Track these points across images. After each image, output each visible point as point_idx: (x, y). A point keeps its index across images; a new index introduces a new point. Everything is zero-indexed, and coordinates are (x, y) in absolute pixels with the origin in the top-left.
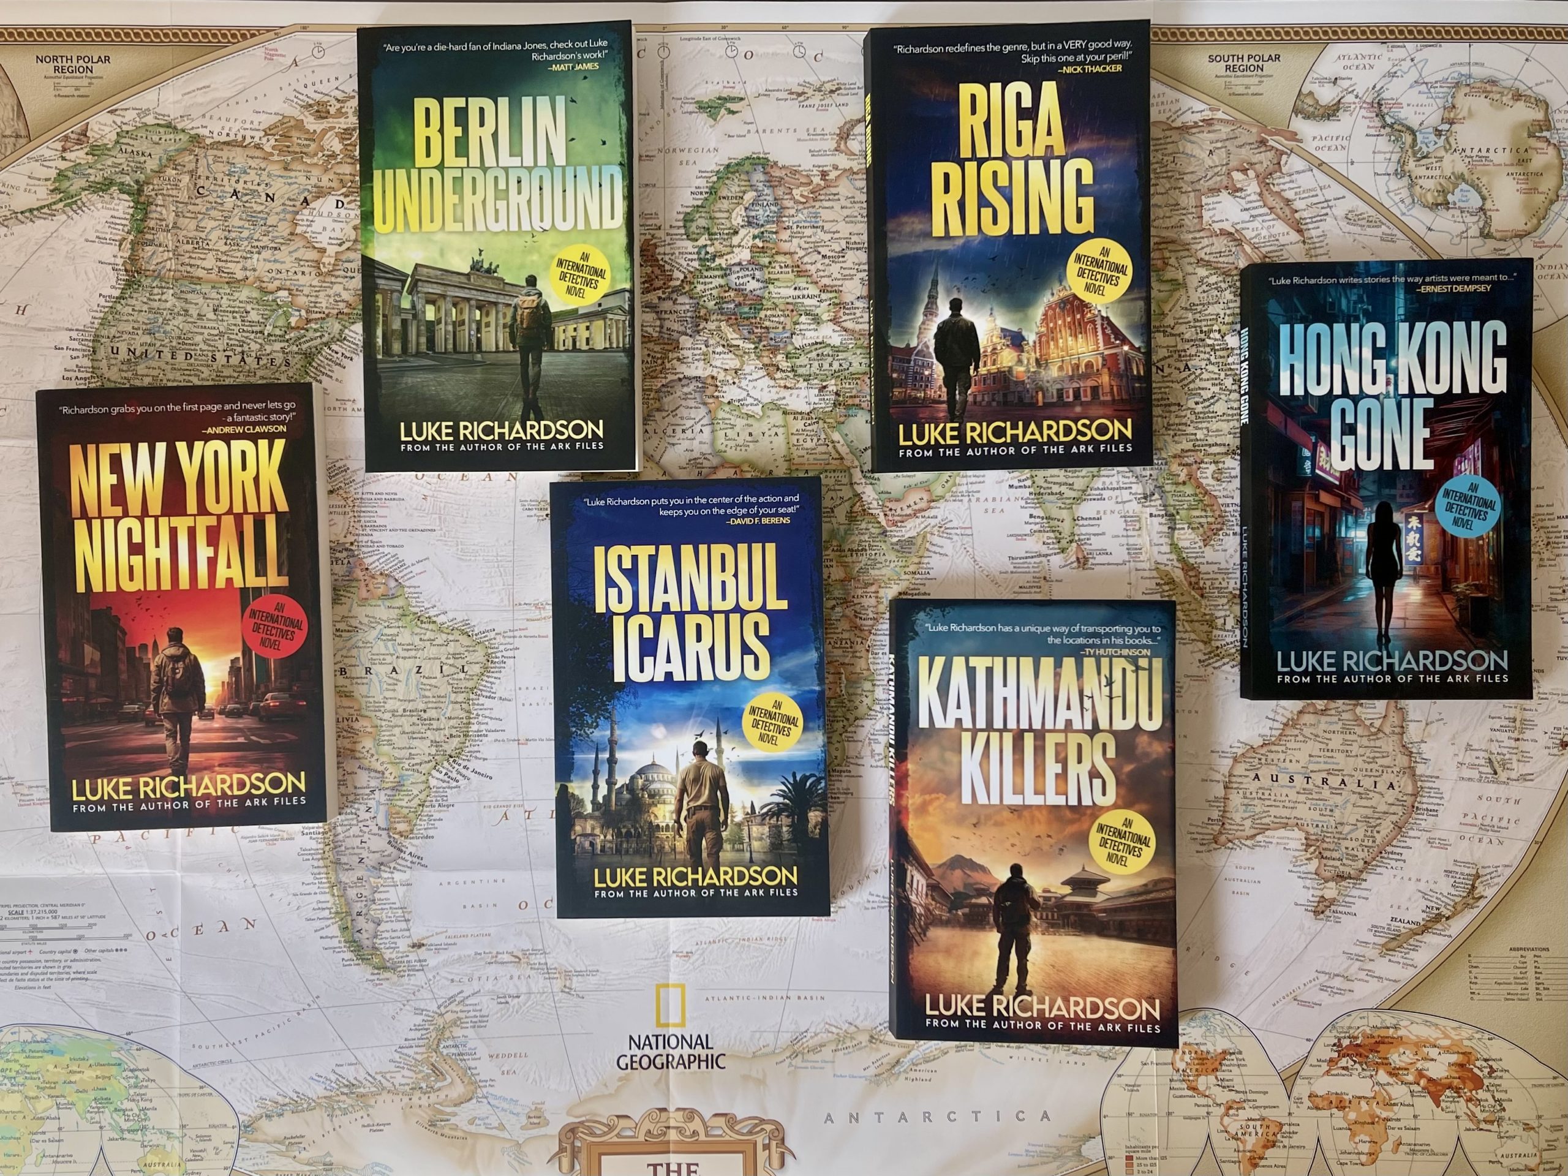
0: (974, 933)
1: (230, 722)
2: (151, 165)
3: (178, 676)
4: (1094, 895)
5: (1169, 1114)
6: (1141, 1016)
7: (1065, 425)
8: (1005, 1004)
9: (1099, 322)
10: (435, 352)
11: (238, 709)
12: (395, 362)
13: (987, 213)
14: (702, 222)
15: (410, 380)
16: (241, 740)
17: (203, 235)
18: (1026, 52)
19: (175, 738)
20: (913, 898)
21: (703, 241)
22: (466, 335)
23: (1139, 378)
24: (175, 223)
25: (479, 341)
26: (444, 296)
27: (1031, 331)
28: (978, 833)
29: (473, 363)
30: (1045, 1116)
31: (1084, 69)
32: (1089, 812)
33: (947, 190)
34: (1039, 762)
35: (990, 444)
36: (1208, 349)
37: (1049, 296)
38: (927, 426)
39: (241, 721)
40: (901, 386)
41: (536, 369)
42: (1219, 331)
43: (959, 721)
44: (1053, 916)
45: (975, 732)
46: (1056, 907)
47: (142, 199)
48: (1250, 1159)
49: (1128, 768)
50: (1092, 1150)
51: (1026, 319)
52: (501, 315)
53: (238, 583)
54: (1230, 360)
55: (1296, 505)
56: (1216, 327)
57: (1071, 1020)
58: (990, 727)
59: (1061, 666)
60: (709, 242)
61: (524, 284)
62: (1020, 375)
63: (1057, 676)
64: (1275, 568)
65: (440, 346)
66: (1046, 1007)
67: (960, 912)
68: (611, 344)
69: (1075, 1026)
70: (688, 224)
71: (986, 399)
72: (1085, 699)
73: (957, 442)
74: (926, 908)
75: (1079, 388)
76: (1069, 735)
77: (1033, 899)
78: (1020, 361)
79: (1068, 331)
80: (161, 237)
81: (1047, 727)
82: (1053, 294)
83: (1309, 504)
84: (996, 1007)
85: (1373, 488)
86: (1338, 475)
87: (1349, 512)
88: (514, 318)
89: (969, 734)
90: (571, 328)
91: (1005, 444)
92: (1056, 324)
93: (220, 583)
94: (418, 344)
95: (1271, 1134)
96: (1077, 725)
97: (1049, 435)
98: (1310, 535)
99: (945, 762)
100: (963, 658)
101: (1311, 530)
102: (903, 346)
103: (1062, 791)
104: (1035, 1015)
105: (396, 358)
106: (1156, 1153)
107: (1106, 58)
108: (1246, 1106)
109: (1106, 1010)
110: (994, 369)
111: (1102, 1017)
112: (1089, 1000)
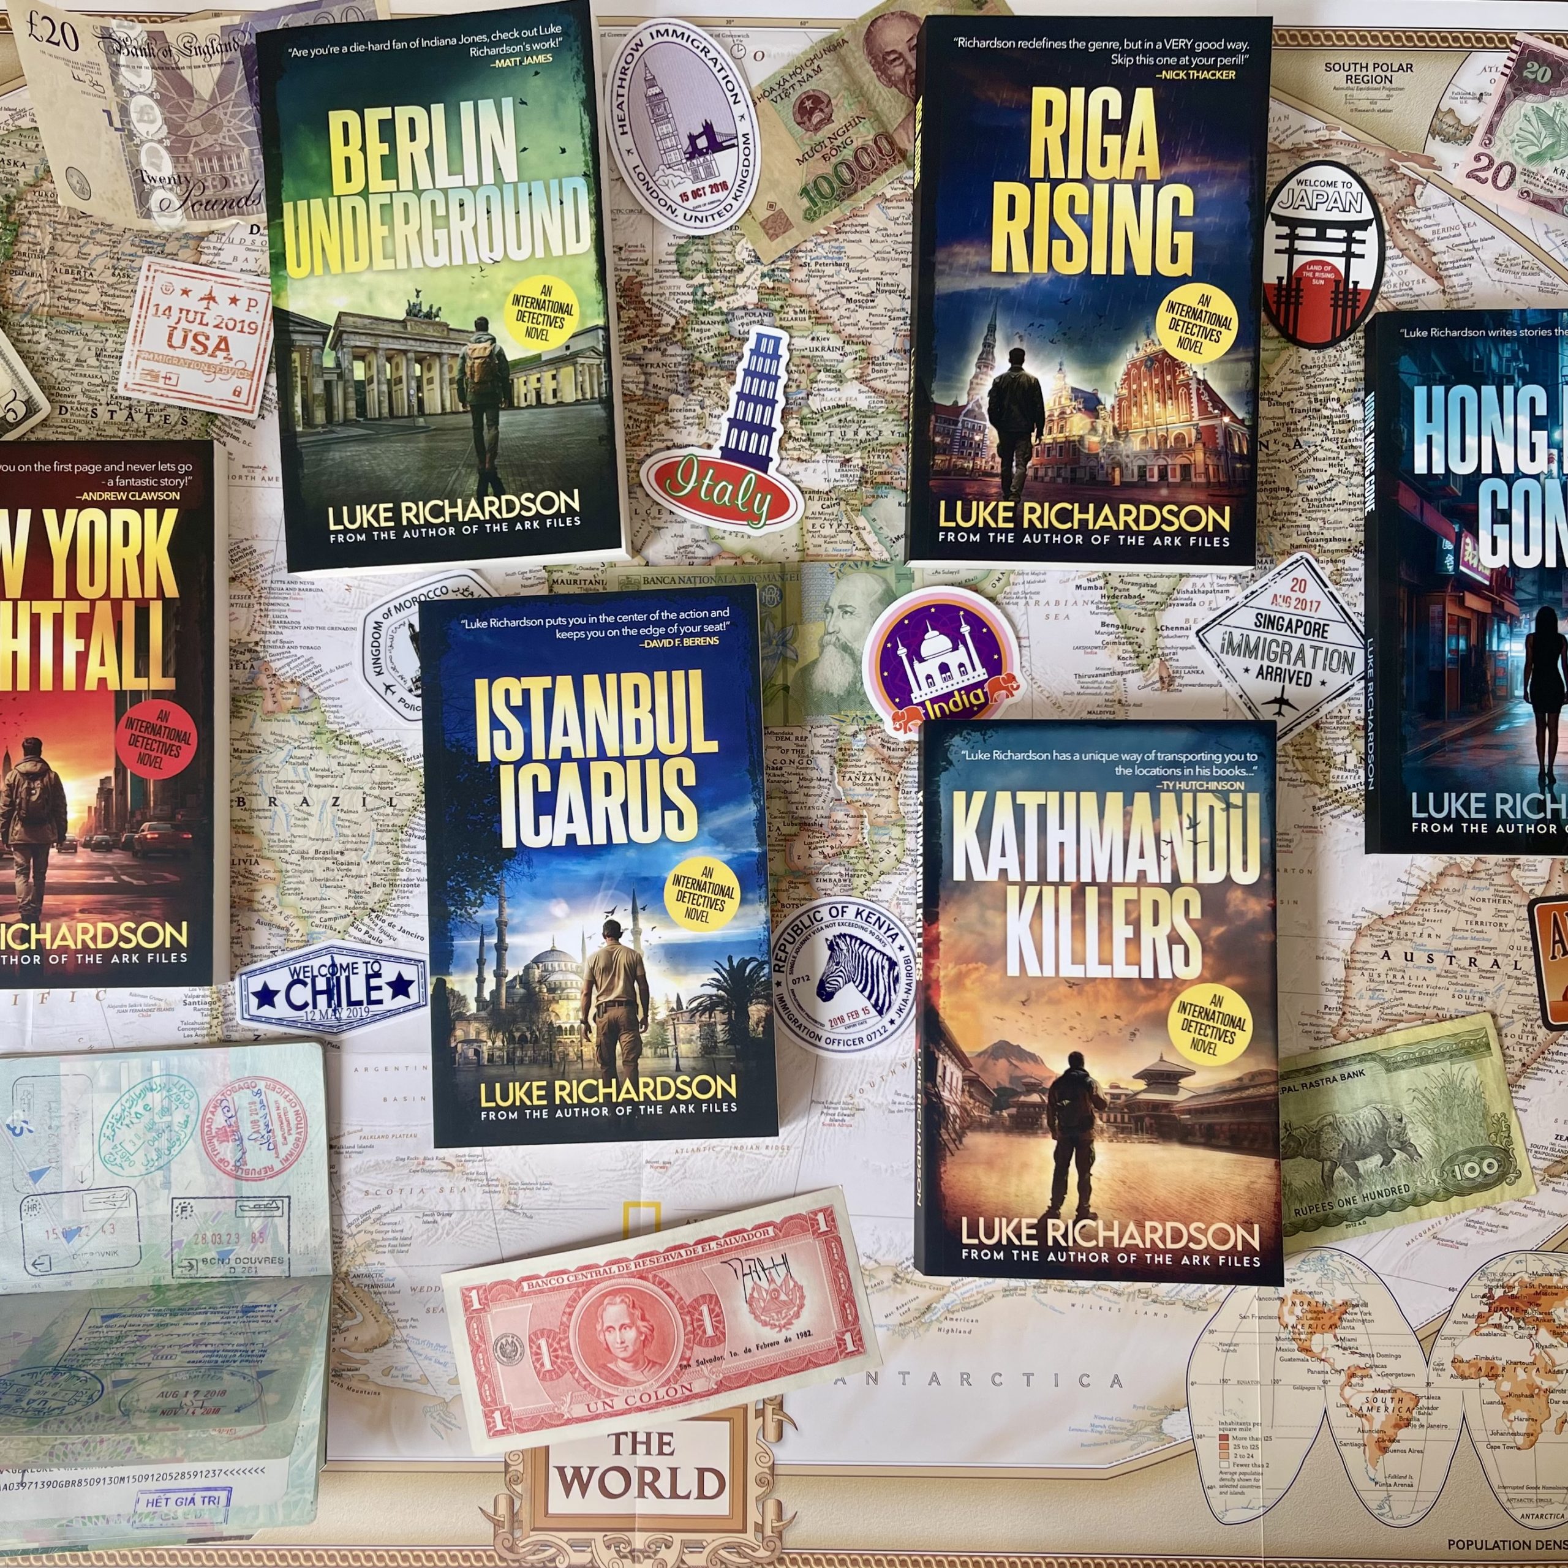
0: (1023, 1140)
1: (96, 857)
2: (25, 176)
3: (34, 798)
4: (1175, 1090)
5: (1275, 1382)
6: (1235, 1246)
7: (1146, 511)
8: (1062, 1231)
9: (1194, 386)
10: (366, 418)
11: (107, 841)
12: (319, 433)
13: (1060, 246)
14: (699, 257)
15: (337, 455)
16: (109, 880)
17: (86, 263)
18: (1116, 51)
19: (27, 876)
20: (946, 1094)
21: (699, 279)
22: (405, 394)
23: (1241, 457)
24: (52, 248)
25: (420, 401)
26: (375, 350)
27: (1109, 393)
28: (1027, 1012)
29: (415, 429)
30: (1116, 1381)
31: (1188, 75)
32: (1168, 986)
33: (1011, 216)
34: (1105, 924)
35: (1052, 530)
36: (1324, 422)
37: (1134, 352)
38: (974, 503)
39: (110, 856)
40: (944, 453)
41: (493, 432)
42: (1339, 400)
43: (1003, 872)
44: (1123, 1118)
45: (1023, 885)
46: (1127, 1106)
47: (12, 218)
48: (1378, 1441)
49: (1217, 931)
50: (1176, 1426)
51: (1103, 378)
52: (446, 369)
53: (113, 685)
54: (1352, 435)
55: (1435, 609)
56: (1334, 395)
57: (1146, 1250)
58: (1042, 879)
59: (1132, 804)
60: (707, 281)
61: (473, 329)
62: (1093, 446)
63: (1127, 816)
64: (1409, 689)
65: (373, 411)
66: (1115, 1234)
67: (1005, 1114)
68: (584, 394)
69: (1152, 1258)
70: (682, 259)
71: (1050, 474)
72: (1163, 844)
73: (1011, 525)
74: (962, 1108)
75: (1166, 466)
76: (1143, 889)
77: (1098, 1096)
78: (1093, 429)
79: (1155, 396)
80: (34, 264)
81: (1115, 880)
82: (1138, 349)
83: (1451, 609)
84: (1051, 1234)
85: (1533, 590)
86: (1488, 573)
87: (1502, 619)
88: (462, 371)
89: (1017, 888)
90: (533, 378)
91: (1071, 531)
92: (1140, 385)
93: (91, 684)
94: (346, 410)
95: (1404, 1410)
96: (1152, 877)
97: (1126, 522)
98: (1453, 647)
99: (985, 923)
100: (1009, 793)
101: (1454, 641)
102: (949, 403)
103: (1134, 960)
104: (1101, 1245)
105: (320, 429)
106: (1257, 1432)
107: (1216, 61)
108: (1373, 1373)
109: (1191, 1238)
110: (1061, 437)
111: (1187, 1246)
112: (1169, 1225)
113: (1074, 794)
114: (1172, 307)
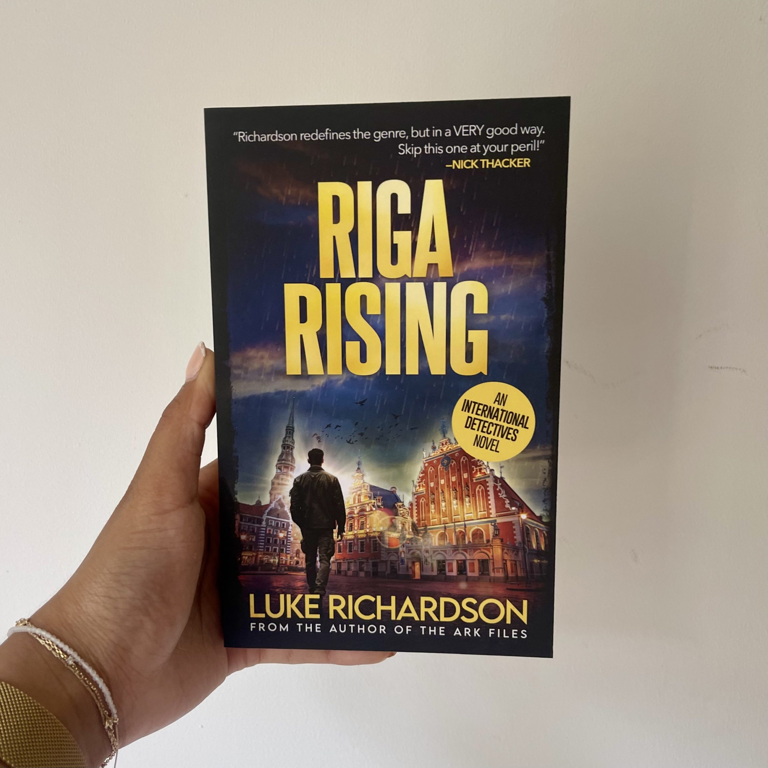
7: (446, 603)
9: (491, 484)
13: (353, 347)
18: (403, 141)
23: (538, 553)
27: (407, 491)
31: (479, 164)
33: (303, 318)
35: (356, 620)
37: (431, 451)
38: (282, 596)
40: (250, 550)
51: (401, 477)
62: (394, 542)
71: (352, 568)
73: (318, 616)
75: (464, 561)
78: (393, 526)
79: (453, 493)
82: (434, 448)
91: (374, 621)
92: (437, 483)
97: (427, 614)
102: (253, 503)
107: (509, 148)
110: (361, 533)
114: (467, 406)
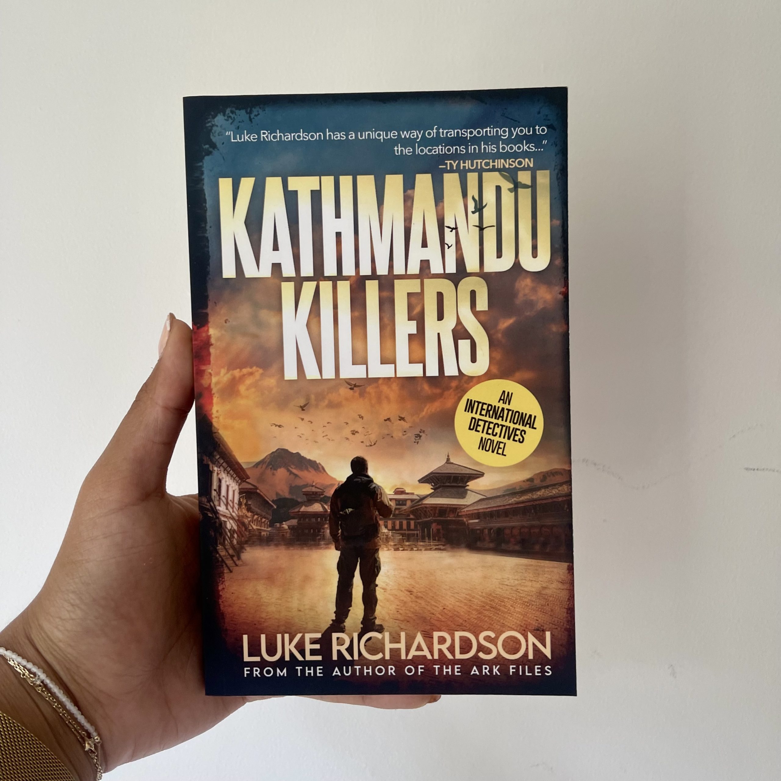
0: (306, 552)
4: (463, 494)
6: (526, 655)
8: (347, 644)
20: (222, 509)
28: (307, 418)
32: (454, 384)
34: (386, 320)
43: (277, 267)
44: (409, 525)
45: (299, 281)
46: (413, 512)
49: (505, 323)
57: (434, 662)
58: (319, 274)
59: (413, 187)
63: (408, 201)
66: (402, 646)
67: (285, 526)
69: (441, 670)
72: (447, 230)
74: (240, 521)
76: (426, 281)
77: (382, 503)
81: (396, 271)
84: (335, 647)
89: (292, 285)
96: (436, 268)
99: (260, 324)
100: (279, 180)
103: (418, 358)
104: (387, 657)
109: (481, 648)
111: (476, 657)
112: (458, 635)
113: (350, 178)
